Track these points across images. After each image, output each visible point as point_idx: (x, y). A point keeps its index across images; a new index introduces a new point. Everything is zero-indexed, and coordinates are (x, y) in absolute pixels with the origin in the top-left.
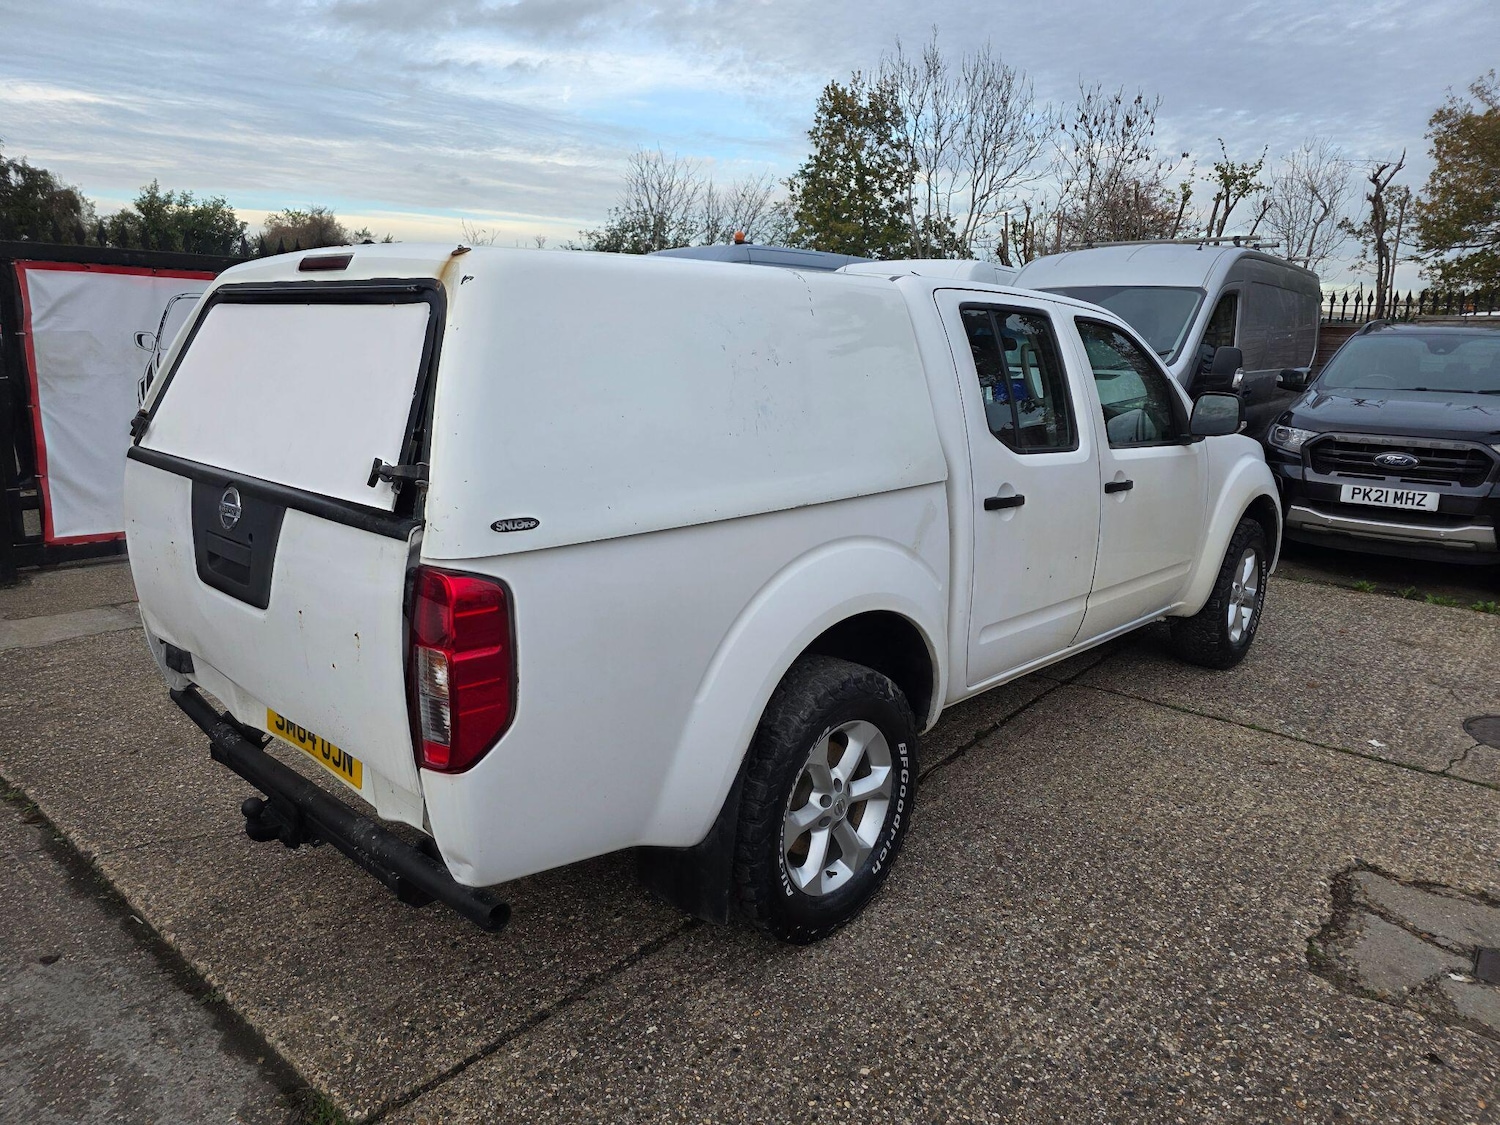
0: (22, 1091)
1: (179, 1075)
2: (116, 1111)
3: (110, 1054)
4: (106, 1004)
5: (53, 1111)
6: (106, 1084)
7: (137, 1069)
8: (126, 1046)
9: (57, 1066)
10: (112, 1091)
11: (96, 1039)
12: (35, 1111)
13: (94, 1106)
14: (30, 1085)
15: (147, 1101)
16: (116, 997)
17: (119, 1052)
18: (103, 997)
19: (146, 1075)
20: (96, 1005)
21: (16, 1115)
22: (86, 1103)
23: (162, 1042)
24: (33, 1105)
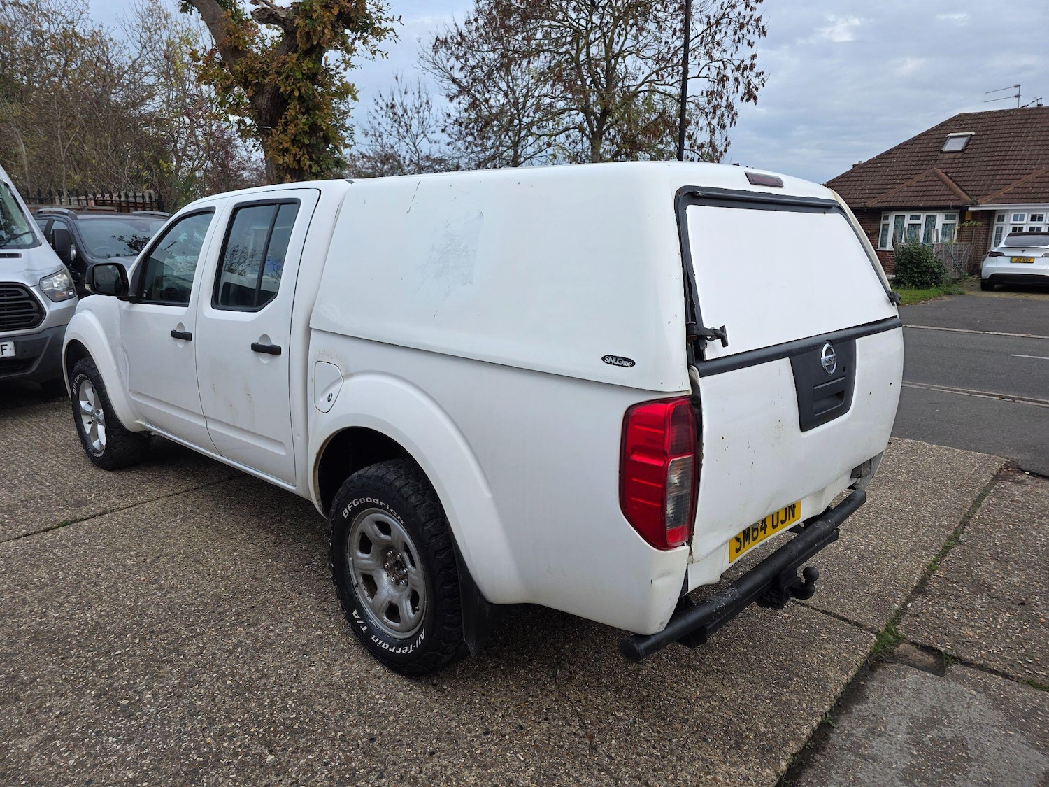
0: (971, 775)
1: (900, 710)
2: (944, 726)
3: (910, 749)
4: (872, 775)
5: (969, 751)
6: (932, 740)
7: (910, 731)
8: (898, 744)
9: (939, 770)
10: (935, 733)
11: (903, 762)
12: (976, 760)
13: (949, 735)
14: (964, 774)
15: (927, 716)
16: (861, 773)
17: (906, 745)
18: (866, 780)
19: (911, 725)
20: (877, 780)
21: (986, 767)
22: (952, 740)
23: (883, 728)
24: (974, 763)
